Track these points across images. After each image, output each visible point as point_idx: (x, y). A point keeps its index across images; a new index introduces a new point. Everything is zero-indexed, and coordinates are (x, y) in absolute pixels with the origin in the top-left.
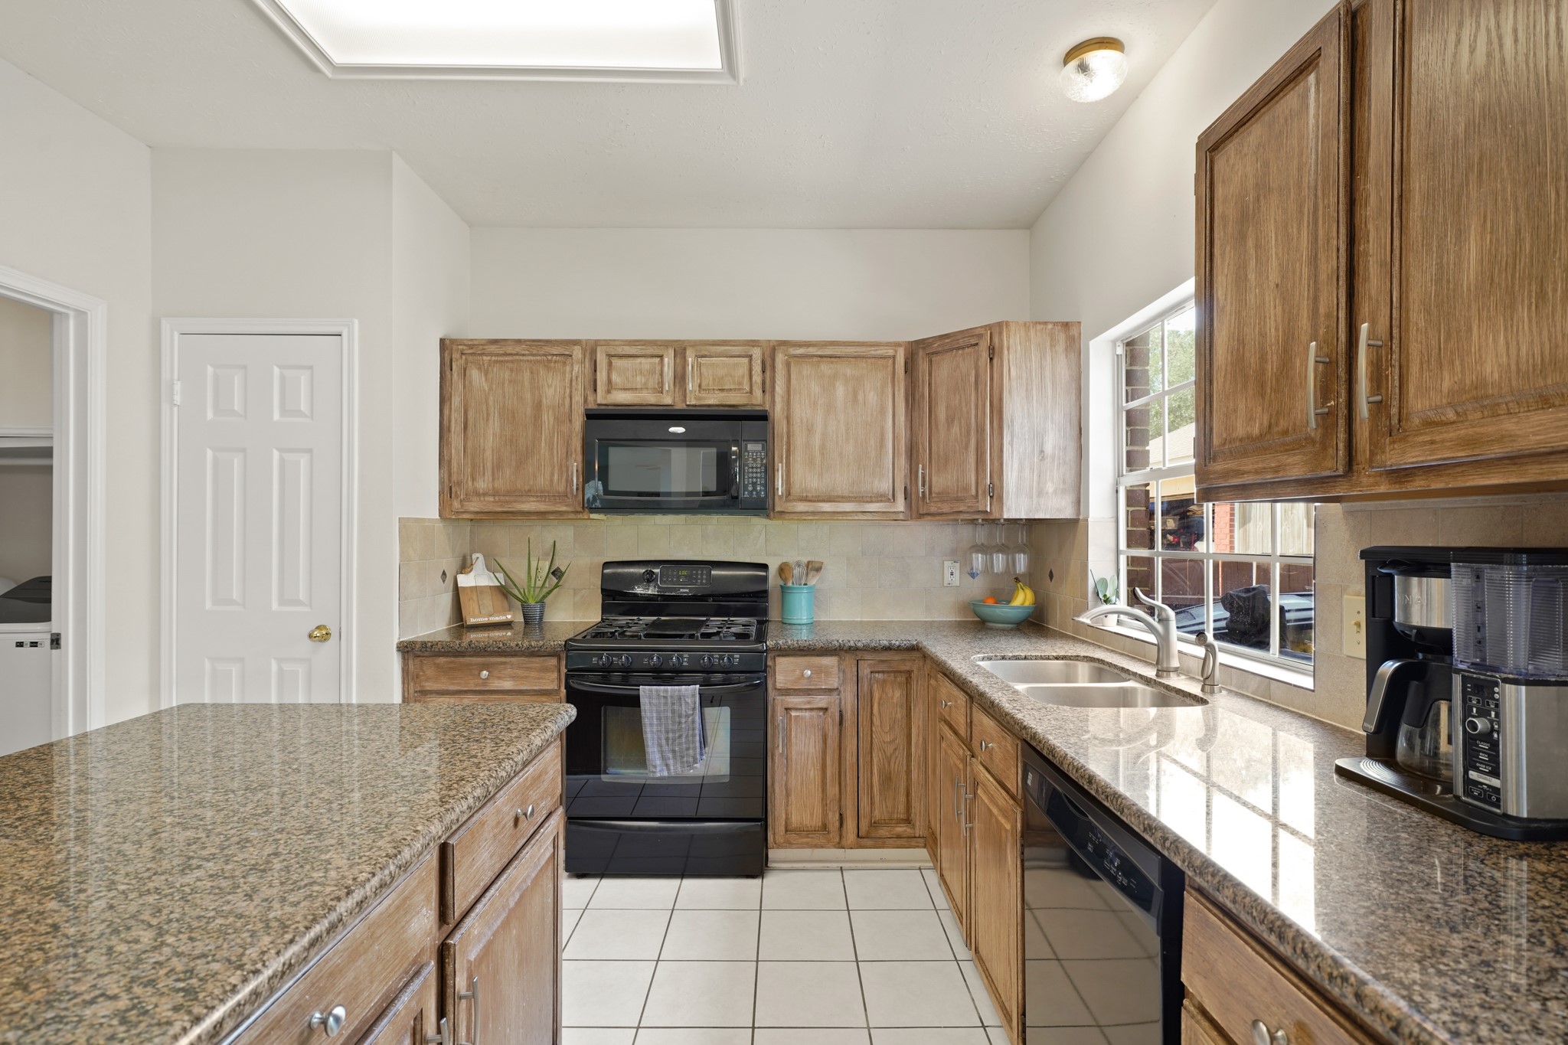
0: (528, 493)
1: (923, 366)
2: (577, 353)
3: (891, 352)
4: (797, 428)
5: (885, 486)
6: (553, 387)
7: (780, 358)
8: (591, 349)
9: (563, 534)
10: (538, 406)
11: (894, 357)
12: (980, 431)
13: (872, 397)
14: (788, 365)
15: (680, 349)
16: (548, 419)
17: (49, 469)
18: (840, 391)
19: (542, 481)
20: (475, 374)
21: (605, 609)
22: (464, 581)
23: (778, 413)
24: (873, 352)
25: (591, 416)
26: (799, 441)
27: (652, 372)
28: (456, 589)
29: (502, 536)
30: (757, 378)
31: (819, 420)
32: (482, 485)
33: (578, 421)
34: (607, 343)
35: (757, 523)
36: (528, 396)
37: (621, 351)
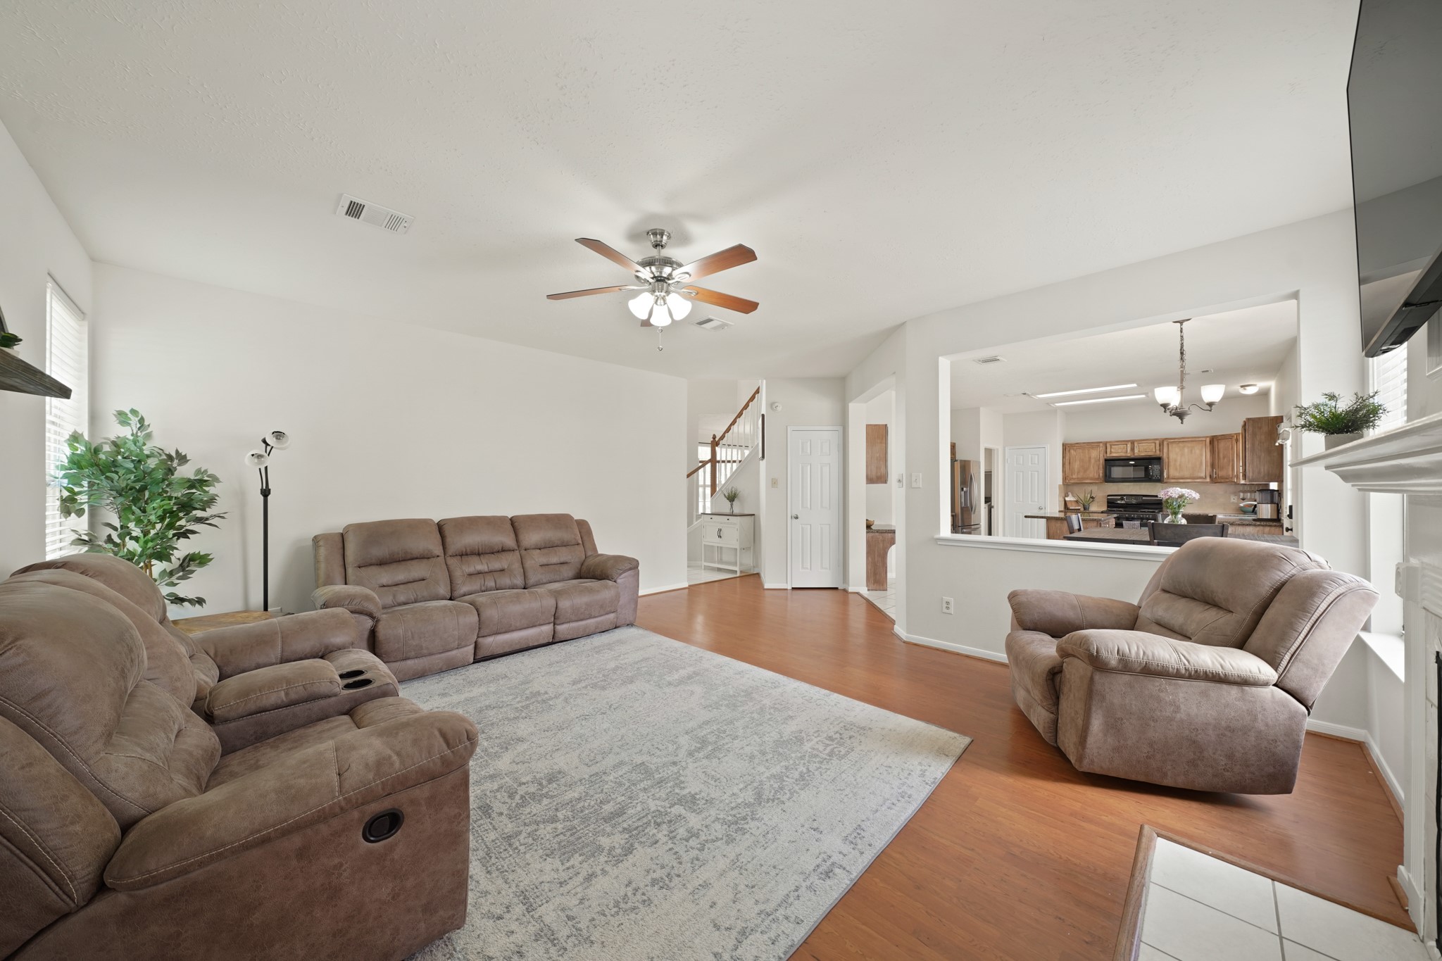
0: (1087, 479)
1: (1216, 443)
2: (1101, 445)
3: (1204, 439)
4: (1171, 460)
5: (1203, 475)
6: (1094, 453)
7: (1165, 443)
8: (1105, 444)
9: (1094, 488)
10: (1090, 458)
11: (1205, 441)
12: (1233, 460)
13: (1198, 452)
14: (1168, 444)
15: (1133, 442)
16: (1093, 461)
17: (991, 475)
18: (1186, 450)
19: (1091, 475)
20: (1072, 451)
21: (1108, 507)
22: (1067, 499)
23: (1165, 456)
24: (1197, 439)
25: (1106, 460)
26: (1172, 464)
27: (1124, 448)
28: (1065, 501)
29: (1076, 489)
30: (1158, 448)
31: (1179, 458)
32: (1074, 477)
33: (1102, 461)
34: (1110, 442)
35: (1159, 485)
36: (1087, 456)
37: (1113, 443)
